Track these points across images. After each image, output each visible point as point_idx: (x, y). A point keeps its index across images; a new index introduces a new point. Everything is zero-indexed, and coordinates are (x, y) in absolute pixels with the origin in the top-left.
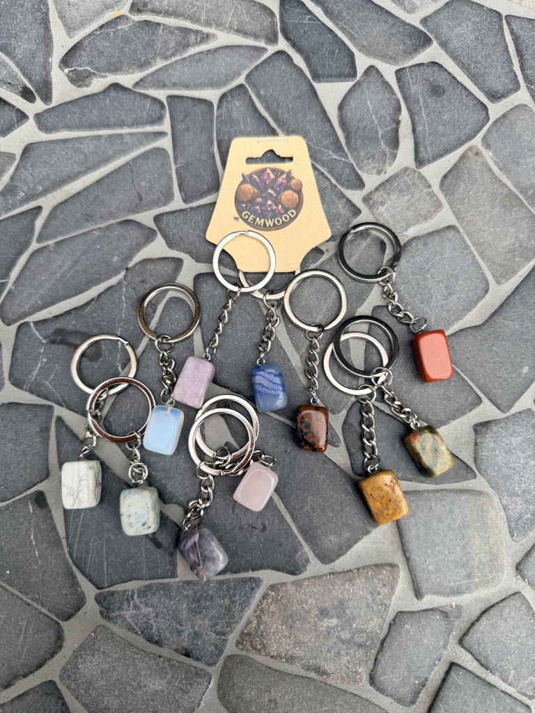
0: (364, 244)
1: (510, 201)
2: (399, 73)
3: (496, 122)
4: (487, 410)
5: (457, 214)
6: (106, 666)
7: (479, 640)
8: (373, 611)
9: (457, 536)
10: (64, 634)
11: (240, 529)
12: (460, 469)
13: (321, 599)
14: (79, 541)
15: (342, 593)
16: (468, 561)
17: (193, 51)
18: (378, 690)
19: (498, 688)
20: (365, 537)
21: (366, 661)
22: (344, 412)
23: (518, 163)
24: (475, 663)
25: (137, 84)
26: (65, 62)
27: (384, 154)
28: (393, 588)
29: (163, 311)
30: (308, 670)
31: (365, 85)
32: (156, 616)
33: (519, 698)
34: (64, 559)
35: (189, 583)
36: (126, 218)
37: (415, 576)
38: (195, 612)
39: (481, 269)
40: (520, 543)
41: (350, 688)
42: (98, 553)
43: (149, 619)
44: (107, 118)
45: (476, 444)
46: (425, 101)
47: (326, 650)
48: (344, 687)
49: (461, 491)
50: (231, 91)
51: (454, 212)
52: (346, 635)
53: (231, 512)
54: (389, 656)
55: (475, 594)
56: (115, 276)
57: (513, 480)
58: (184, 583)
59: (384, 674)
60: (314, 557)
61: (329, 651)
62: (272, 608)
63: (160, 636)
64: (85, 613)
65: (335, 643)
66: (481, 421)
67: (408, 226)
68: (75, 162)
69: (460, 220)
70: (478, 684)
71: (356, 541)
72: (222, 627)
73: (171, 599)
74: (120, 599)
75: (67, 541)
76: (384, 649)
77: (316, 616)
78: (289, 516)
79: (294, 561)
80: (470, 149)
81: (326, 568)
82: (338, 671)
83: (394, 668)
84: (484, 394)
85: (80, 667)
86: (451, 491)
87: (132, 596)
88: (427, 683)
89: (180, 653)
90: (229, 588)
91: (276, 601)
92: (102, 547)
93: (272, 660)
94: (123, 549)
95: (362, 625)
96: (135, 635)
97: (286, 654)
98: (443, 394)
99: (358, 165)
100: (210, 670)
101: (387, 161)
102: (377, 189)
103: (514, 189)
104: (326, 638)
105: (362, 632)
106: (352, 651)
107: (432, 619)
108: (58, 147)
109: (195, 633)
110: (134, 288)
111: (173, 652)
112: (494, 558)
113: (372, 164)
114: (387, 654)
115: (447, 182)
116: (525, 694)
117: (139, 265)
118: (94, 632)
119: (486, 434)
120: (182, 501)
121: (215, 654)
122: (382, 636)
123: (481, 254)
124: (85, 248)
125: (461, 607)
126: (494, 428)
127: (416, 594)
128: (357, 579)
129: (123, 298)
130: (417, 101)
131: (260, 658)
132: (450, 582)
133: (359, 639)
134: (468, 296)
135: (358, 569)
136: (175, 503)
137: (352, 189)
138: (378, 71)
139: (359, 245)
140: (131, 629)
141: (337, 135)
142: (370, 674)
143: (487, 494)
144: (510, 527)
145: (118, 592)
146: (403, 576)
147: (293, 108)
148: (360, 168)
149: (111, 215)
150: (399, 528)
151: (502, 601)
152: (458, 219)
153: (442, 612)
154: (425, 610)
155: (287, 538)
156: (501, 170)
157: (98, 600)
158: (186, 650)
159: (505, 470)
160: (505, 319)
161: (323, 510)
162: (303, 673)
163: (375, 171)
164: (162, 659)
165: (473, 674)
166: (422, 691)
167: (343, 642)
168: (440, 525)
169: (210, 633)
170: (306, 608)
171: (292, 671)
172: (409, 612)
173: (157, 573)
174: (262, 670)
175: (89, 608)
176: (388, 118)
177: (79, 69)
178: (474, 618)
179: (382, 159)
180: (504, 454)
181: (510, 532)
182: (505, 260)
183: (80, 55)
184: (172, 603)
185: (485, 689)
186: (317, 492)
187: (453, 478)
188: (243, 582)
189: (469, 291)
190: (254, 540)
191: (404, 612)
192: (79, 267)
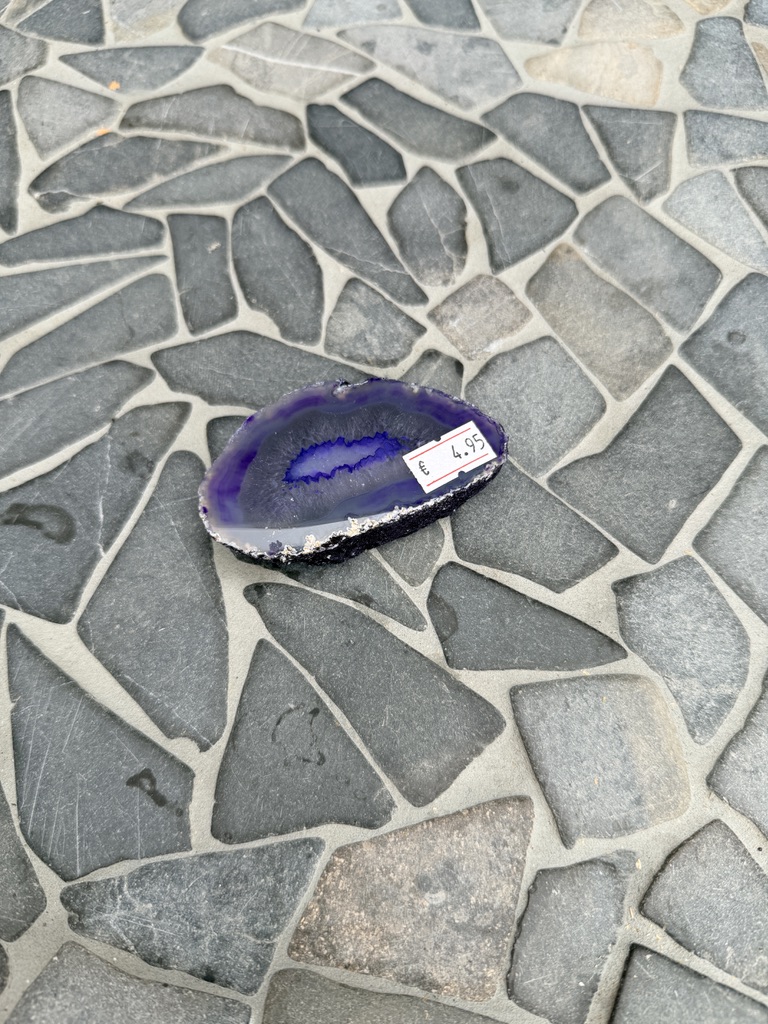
0: (434, 366)
1: (619, 300)
2: (461, 173)
3: (588, 216)
4: (627, 563)
5: (553, 322)
6: (76, 1012)
7: (668, 902)
8: (500, 873)
9: (611, 742)
10: (10, 964)
11: (286, 764)
12: (601, 646)
13: (417, 862)
14: (38, 805)
15: (449, 850)
16: (633, 778)
17: (199, 164)
18: (521, 1004)
19: (711, 980)
20: (475, 759)
21: (498, 957)
22: (428, 582)
23: (622, 259)
24: (669, 940)
25: (128, 204)
26: (35, 185)
27: (450, 260)
28: (526, 834)
29: (164, 469)
30: (406, 983)
31: (418, 187)
32: (158, 917)
33: (747, 993)
34: (13, 837)
35: (210, 856)
36: (113, 359)
37: (557, 811)
38: (221, 902)
39: (591, 383)
40: (707, 744)
41: (478, 1008)
42: (66, 822)
43: (146, 923)
44: (89, 243)
45: (619, 609)
46: (496, 199)
47: (433, 945)
48: (467, 1005)
49: (607, 676)
50: (249, 204)
51: (548, 320)
52: (461, 917)
53: (270, 740)
54: (534, 945)
55: (652, 831)
56: (97, 430)
57: (681, 654)
58: (202, 857)
59: (528, 975)
60: (402, 798)
61: (437, 946)
62: (342, 885)
63: (164, 949)
64: (45, 925)
65: (445, 932)
66: (621, 578)
67: (489, 341)
68: (46, 297)
69: (557, 329)
70: (679, 974)
71: (463, 765)
72: (265, 924)
73: (181, 884)
74: (100, 894)
75: (19, 809)
76: (524, 933)
77: (412, 890)
78: (358, 738)
79: (371, 805)
80: (560, 247)
81: (419, 814)
82: (455, 979)
83: (543, 963)
84: (620, 541)
85: (33, 1018)
86: (593, 678)
87: (120, 887)
88: (599, 984)
89: (198, 977)
90: (272, 858)
91: (347, 872)
92: (73, 812)
93: (348, 972)
94: (106, 811)
95: (485, 897)
96: (124, 954)
97: (369, 960)
98: (563, 545)
99: (417, 275)
100: (247, 1000)
101: (455, 269)
102: (445, 302)
103: (622, 288)
104: (431, 924)
105: (486, 909)
106: (473, 943)
107: (592, 877)
108: (22, 282)
109: (221, 938)
110: (123, 444)
111: (187, 976)
112: (671, 771)
113: (434, 274)
114: (530, 941)
115: (535, 285)
116: (755, 986)
117: (130, 415)
118: (58, 954)
119: (631, 593)
120: (195, 732)
121: (256, 972)
122: (518, 913)
123: (590, 365)
124: (56, 398)
125: (634, 853)
126: (642, 585)
127: (562, 839)
128: (470, 825)
129: (108, 457)
130: (486, 199)
131: (327, 971)
132: (611, 814)
133: (483, 921)
134: (579, 418)
135: (470, 809)
136: (185, 736)
137: (413, 304)
138: (433, 172)
139: (428, 368)
140: (117, 943)
141: (387, 245)
142: (507, 979)
143: (646, 678)
144: (687, 723)
145: (97, 883)
146: (540, 812)
147: (329, 218)
148: (421, 279)
149: (93, 356)
150: (523, 739)
151: (694, 836)
152: (554, 327)
153: (606, 864)
154: (580, 864)
155: (358, 771)
156: (602, 267)
157: (65, 901)
158: (208, 968)
159: (668, 642)
160: (633, 441)
161: (408, 724)
162: (399, 989)
163: (440, 282)
164: (168, 990)
165: (669, 960)
166: (593, 1000)
167: (458, 928)
168: (584, 727)
169: (245, 935)
170: (395, 879)
171: (381, 988)
172: (555, 870)
173: (159, 844)
174: (332, 990)
175: (51, 916)
176: (451, 221)
177: (55, 192)
178: (655, 867)
179: (448, 268)
180: (661, 620)
181: (689, 731)
182: (623, 370)
183: (55, 177)
184: (183, 891)
185: (689, 982)
186: (398, 698)
187: (594, 660)
188: (294, 846)
189: (580, 411)
190: (307, 779)
191: (548, 870)
192: (47, 423)
